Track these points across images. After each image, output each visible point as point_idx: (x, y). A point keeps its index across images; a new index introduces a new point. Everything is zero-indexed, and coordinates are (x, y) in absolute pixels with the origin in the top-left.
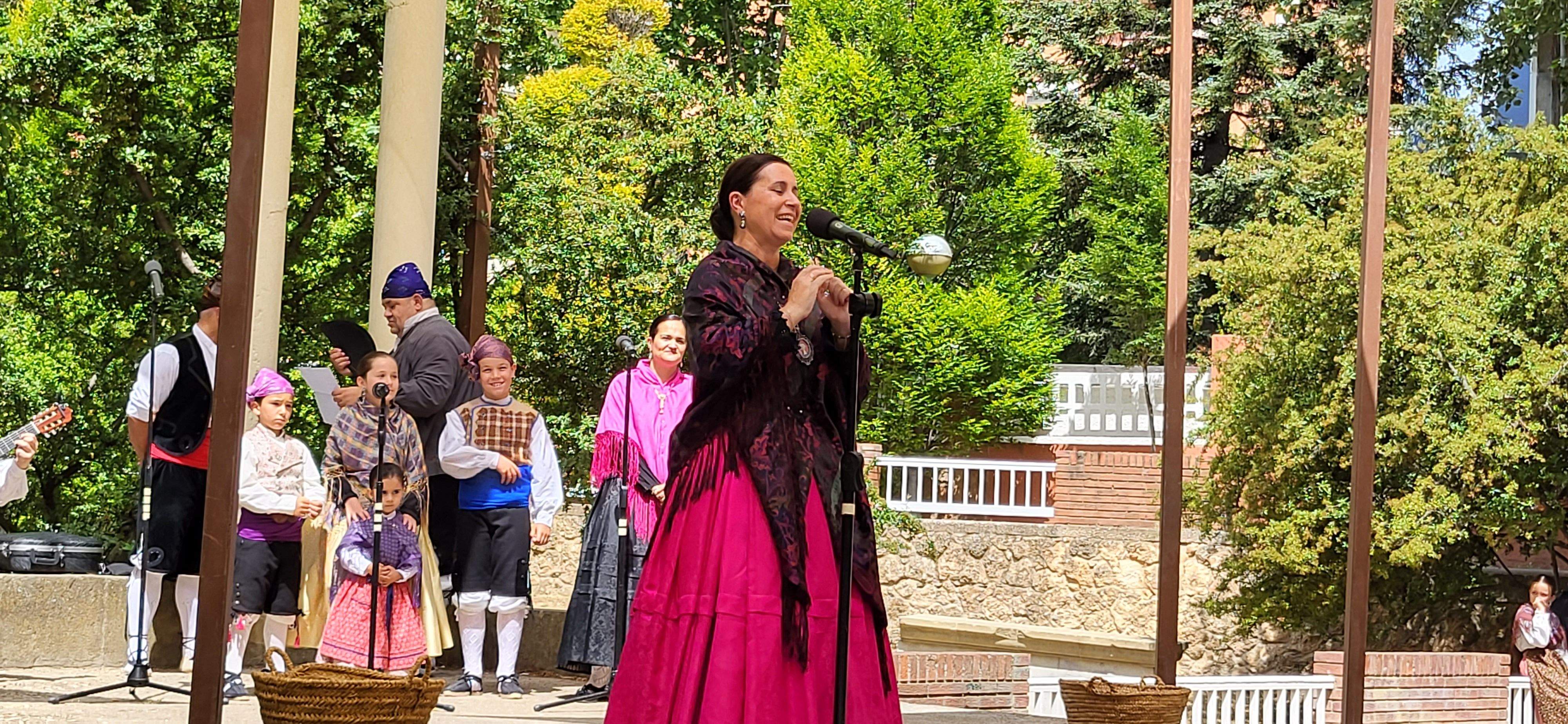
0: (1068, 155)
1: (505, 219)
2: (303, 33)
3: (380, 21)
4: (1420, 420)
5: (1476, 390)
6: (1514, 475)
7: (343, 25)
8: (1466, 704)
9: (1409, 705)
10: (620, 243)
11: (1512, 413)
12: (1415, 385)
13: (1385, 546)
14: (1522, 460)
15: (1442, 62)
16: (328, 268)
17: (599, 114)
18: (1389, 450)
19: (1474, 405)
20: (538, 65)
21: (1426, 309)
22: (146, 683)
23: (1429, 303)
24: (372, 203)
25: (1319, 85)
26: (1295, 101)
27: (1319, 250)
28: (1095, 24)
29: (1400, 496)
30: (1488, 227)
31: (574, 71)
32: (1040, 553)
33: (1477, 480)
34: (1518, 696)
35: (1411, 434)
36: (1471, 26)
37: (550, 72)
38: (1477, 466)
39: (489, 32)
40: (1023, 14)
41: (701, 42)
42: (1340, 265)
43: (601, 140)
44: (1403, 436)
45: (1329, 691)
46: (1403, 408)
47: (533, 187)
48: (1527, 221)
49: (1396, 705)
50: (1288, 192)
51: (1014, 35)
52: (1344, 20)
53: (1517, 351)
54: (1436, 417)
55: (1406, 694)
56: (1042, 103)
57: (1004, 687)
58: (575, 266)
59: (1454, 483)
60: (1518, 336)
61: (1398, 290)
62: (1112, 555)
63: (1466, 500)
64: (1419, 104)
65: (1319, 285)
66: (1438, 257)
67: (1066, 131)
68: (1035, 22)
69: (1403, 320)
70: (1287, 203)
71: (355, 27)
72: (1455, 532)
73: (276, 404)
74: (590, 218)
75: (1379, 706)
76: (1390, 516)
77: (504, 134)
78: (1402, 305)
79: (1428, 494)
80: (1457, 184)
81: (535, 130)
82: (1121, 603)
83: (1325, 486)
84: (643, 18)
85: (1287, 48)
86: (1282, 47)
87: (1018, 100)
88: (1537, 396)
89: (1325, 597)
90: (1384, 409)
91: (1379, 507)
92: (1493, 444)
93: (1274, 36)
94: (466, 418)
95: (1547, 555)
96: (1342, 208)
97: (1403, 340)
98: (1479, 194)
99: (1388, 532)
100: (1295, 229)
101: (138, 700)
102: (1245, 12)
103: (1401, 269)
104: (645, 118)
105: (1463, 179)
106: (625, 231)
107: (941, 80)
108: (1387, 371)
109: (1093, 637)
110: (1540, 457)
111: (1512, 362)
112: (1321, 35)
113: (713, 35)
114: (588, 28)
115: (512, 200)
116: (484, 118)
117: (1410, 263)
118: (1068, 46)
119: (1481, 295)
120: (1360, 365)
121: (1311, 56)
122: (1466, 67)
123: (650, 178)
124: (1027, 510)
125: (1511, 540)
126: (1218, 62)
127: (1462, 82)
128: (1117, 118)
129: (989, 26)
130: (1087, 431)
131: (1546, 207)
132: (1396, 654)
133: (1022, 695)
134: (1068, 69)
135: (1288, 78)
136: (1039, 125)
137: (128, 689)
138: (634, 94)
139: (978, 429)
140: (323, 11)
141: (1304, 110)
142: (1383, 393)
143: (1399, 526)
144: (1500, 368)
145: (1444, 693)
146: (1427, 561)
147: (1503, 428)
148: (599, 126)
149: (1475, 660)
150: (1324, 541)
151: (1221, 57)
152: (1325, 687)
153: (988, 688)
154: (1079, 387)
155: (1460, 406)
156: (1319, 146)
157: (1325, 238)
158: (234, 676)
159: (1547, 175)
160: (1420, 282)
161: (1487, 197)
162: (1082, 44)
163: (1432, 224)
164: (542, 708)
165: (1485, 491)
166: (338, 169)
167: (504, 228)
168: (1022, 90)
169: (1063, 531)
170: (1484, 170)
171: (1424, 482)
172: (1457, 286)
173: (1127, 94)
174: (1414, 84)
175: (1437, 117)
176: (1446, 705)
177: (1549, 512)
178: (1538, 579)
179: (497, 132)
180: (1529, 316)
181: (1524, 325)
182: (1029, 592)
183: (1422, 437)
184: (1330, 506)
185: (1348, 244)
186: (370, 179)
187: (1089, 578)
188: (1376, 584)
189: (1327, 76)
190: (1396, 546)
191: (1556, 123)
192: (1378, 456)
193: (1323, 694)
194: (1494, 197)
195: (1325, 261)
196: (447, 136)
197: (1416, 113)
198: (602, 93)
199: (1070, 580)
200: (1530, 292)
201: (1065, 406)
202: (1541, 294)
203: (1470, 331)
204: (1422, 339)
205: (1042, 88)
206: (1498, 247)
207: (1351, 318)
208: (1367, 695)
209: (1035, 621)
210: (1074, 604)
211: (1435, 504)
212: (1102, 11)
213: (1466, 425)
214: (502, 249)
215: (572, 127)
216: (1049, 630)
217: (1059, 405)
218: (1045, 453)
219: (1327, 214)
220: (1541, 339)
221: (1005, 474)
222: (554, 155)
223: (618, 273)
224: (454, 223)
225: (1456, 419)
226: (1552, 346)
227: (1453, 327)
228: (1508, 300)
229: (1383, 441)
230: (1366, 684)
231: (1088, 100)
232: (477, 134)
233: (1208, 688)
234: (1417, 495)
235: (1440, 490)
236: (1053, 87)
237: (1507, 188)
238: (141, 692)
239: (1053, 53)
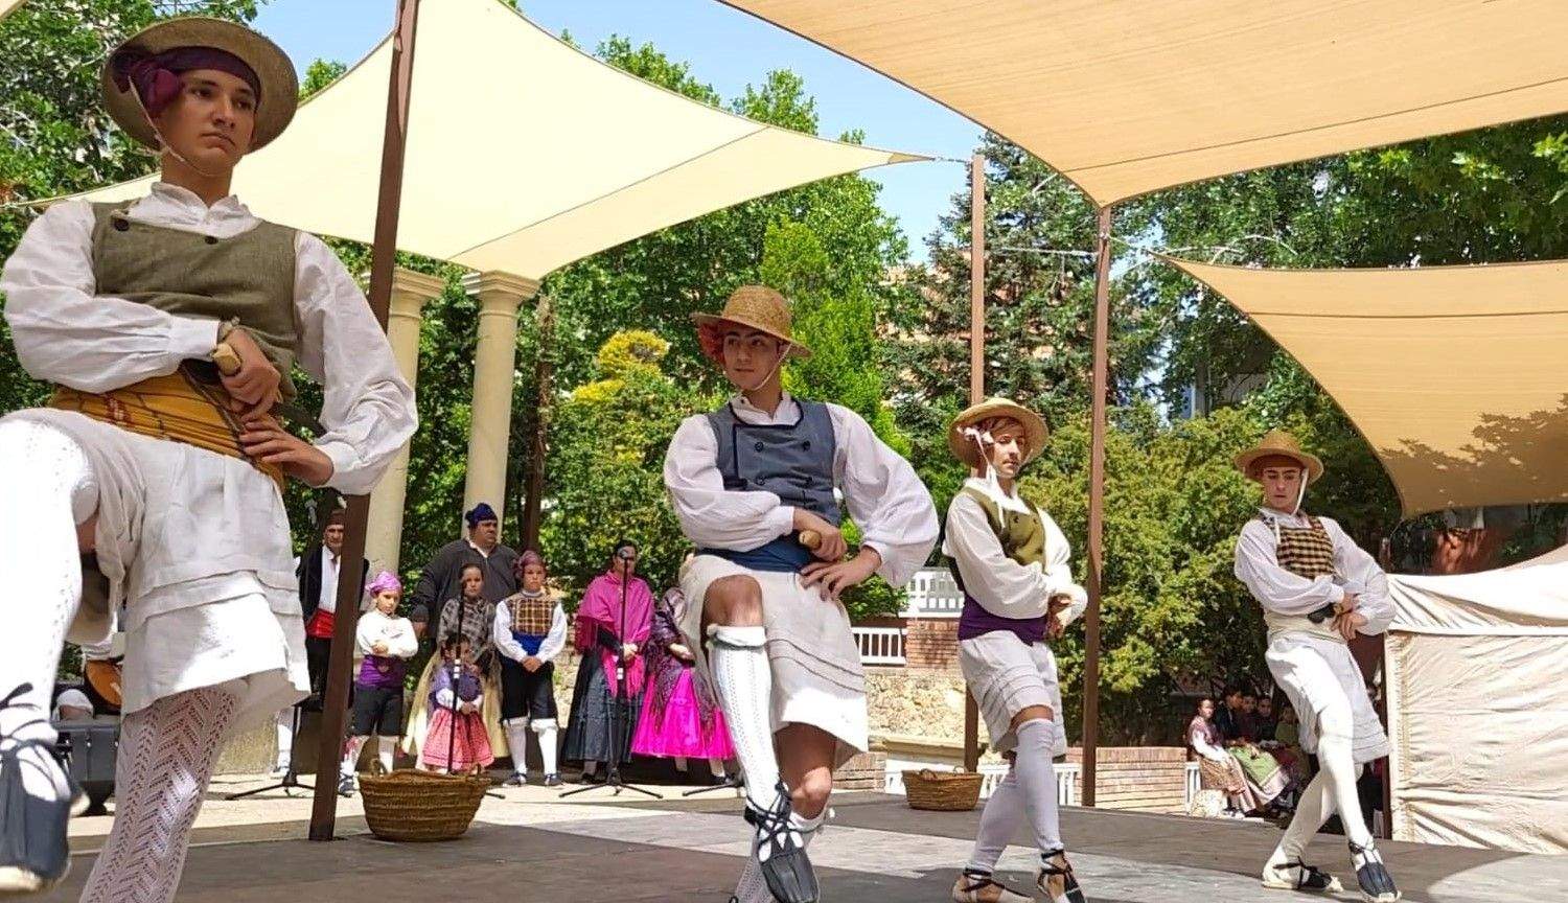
0: (915, 437)
1: (553, 474)
2: (422, 355)
3: (473, 347)
4: (1129, 600)
5: (1163, 581)
6: (1187, 634)
7: (448, 351)
8: (1160, 780)
9: (1125, 781)
10: (627, 489)
11: (1184, 595)
12: (1125, 578)
13: (1109, 679)
14: (1191, 624)
15: (1140, 383)
16: (436, 506)
17: (615, 407)
18: (1111, 619)
19: (1162, 591)
20: (586, 379)
21: (1131, 531)
22: (295, 784)
23: (1133, 527)
24: (465, 463)
25: (1066, 395)
26: (1052, 404)
27: (1067, 495)
28: (930, 357)
29: (1117, 648)
30: (1168, 480)
31: (607, 384)
32: (897, 686)
33: (1165, 637)
34: (1192, 773)
35: (1123, 608)
36: (1157, 360)
37: (592, 384)
38: (1164, 628)
39: (544, 355)
40: (888, 350)
41: (690, 367)
42: (1079, 503)
43: (616, 424)
44: (1119, 610)
45: (1075, 773)
46: (1119, 592)
47: (571, 453)
48: (1191, 477)
49: (1117, 782)
50: (1047, 458)
51: (883, 364)
52: (1081, 356)
53: (1187, 557)
54: (1139, 599)
55: (1122, 774)
56: (900, 405)
57: (869, 774)
58: (598, 503)
59: (1149, 638)
60: (1187, 547)
61: (1114, 520)
62: (942, 687)
63: (1158, 650)
64: (1127, 407)
65: (1067, 516)
66: (1138, 498)
67: (914, 422)
68: (895, 356)
69: (1118, 537)
70: (1047, 465)
71: (457, 351)
72: (1151, 670)
73: (388, 597)
74: (607, 473)
75: (1107, 782)
76: (1111, 661)
77: (555, 421)
78: (1117, 529)
79: (1135, 647)
80: (1148, 453)
81: (574, 418)
82: (948, 717)
83: (1072, 642)
84: (652, 351)
85: (1048, 372)
86: (1044, 371)
87: (885, 403)
88: (1200, 585)
89: (1073, 713)
90: (1107, 593)
91: (1105, 655)
92: (1174, 615)
93: (1040, 365)
94: (510, 605)
95: (1208, 683)
96: (1080, 468)
97: (1118, 550)
98: (1162, 460)
99: (1110, 670)
100: (1051, 482)
101: (290, 796)
102: (1022, 350)
103: (1116, 506)
104: (644, 409)
105: (1153, 450)
106: (630, 481)
107: (838, 389)
108: (1108, 571)
109: (930, 740)
110: (1202, 623)
111: (1184, 563)
112: (1067, 365)
113: (694, 362)
114: (617, 356)
115: (557, 462)
116: (542, 410)
117: (1122, 502)
118: (915, 371)
119: (1164, 523)
120: (1091, 565)
121: (1061, 378)
122: (1153, 385)
123: (647, 448)
124: (889, 659)
125: (1185, 675)
126: (1006, 381)
127: (1151, 394)
128: (945, 413)
129: (868, 358)
130: (928, 609)
131: (1202, 468)
132: (1116, 749)
133: (881, 780)
134: (916, 384)
135: (1048, 390)
136: (898, 419)
137: (283, 789)
138: (638, 395)
139: (860, 608)
140: (436, 341)
141: (1059, 410)
142: (1105, 585)
143: (1118, 667)
144: (1177, 567)
145: (1147, 773)
146: (1135, 689)
147: (1179, 605)
148: (615, 415)
149: (1165, 752)
150: (1072, 677)
151: (1007, 377)
152: (1072, 771)
153: (859, 775)
154: (923, 582)
155: (1154, 591)
156: (1064, 431)
157: (1070, 486)
158: (347, 777)
159: (1202, 448)
160: (1128, 514)
161: (1167, 461)
162: (924, 368)
163: (1135, 478)
164: (563, 795)
165: (1169, 644)
166: (444, 442)
167: (553, 480)
168: (888, 398)
169: (911, 672)
170: (1164, 446)
171: (1131, 639)
172: (1150, 517)
173: (952, 400)
174: (1123, 395)
175: (1137, 415)
176: (1148, 780)
177: (1208, 657)
178: (1204, 699)
179: (549, 420)
180: (1194, 535)
181: (1192, 541)
182: (891, 711)
183: (1131, 611)
184: (1075, 655)
185: (1084, 491)
186: (465, 450)
187: (928, 702)
188: (1103, 704)
189: (1071, 390)
190: (1115, 679)
191: (1207, 416)
192: (1102, 623)
193: (1072, 776)
194: (1171, 462)
195: (1070, 501)
196: (515, 421)
197: (1125, 412)
198: (618, 395)
199: (916, 704)
200: (1194, 520)
201: (913, 593)
202: (1201, 521)
203: (1159, 545)
204: (1130, 549)
205: (900, 396)
206: (1174, 493)
207: (1085, 537)
208: (1098, 775)
209: (894, 730)
210: (919, 719)
211: (1139, 652)
212: (936, 349)
213: (1158, 603)
214: (550, 494)
215: (597, 416)
216: (900, 736)
217: (909, 592)
218: (901, 623)
219: (1071, 472)
220: (1201, 549)
221: (875, 637)
222: (586, 433)
223: (626, 507)
224: (520, 477)
225: (1151, 600)
226: (1208, 554)
227: (1148, 542)
228: (1181, 525)
229: (1107, 614)
230: (1097, 768)
231: (927, 403)
232: (537, 419)
233: (999, 772)
234: (1128, 647)
235: (1143, 644)
236: (906, 395)
237: (1179, 456)
238: (293, 791)
239: (906, 375)
